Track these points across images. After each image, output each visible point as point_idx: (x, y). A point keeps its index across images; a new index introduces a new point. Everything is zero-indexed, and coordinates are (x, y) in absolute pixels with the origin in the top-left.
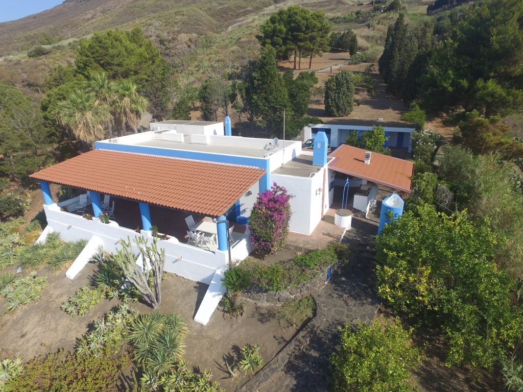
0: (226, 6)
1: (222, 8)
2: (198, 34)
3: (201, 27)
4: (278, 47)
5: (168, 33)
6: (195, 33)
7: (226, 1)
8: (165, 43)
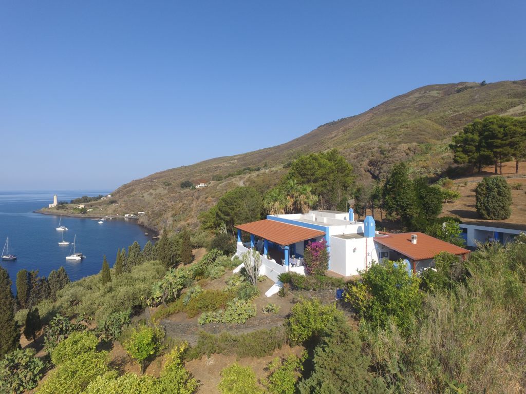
0: (461, 113)
1: (456, 115)
2: (419, 143)
3: (423, 137)
5: (390, 144)
6: (416, 142)
7: (462, 108)
8: (385, 152)
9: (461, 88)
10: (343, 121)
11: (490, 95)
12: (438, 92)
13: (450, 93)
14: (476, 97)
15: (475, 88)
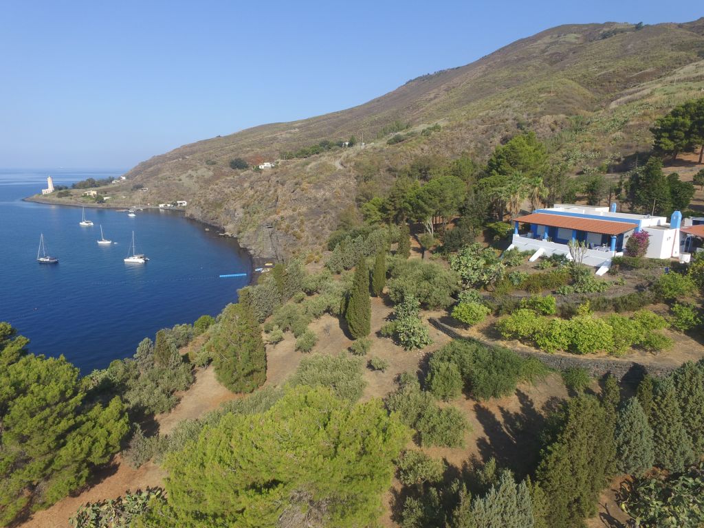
0: (611, 70)
1: (605, 74)
2: (567, 115)
3: (571, 105)
4: (678, 140)
5: (528, 115)
6: (563, 113)
7: (611, 63)
8: (524, 126)
9: (607, 32)
10: (442, 75)
11: (648, 44)
12: (576, 35)
13: (592, 39)
14: (629, 47)
15: (628, 33)
